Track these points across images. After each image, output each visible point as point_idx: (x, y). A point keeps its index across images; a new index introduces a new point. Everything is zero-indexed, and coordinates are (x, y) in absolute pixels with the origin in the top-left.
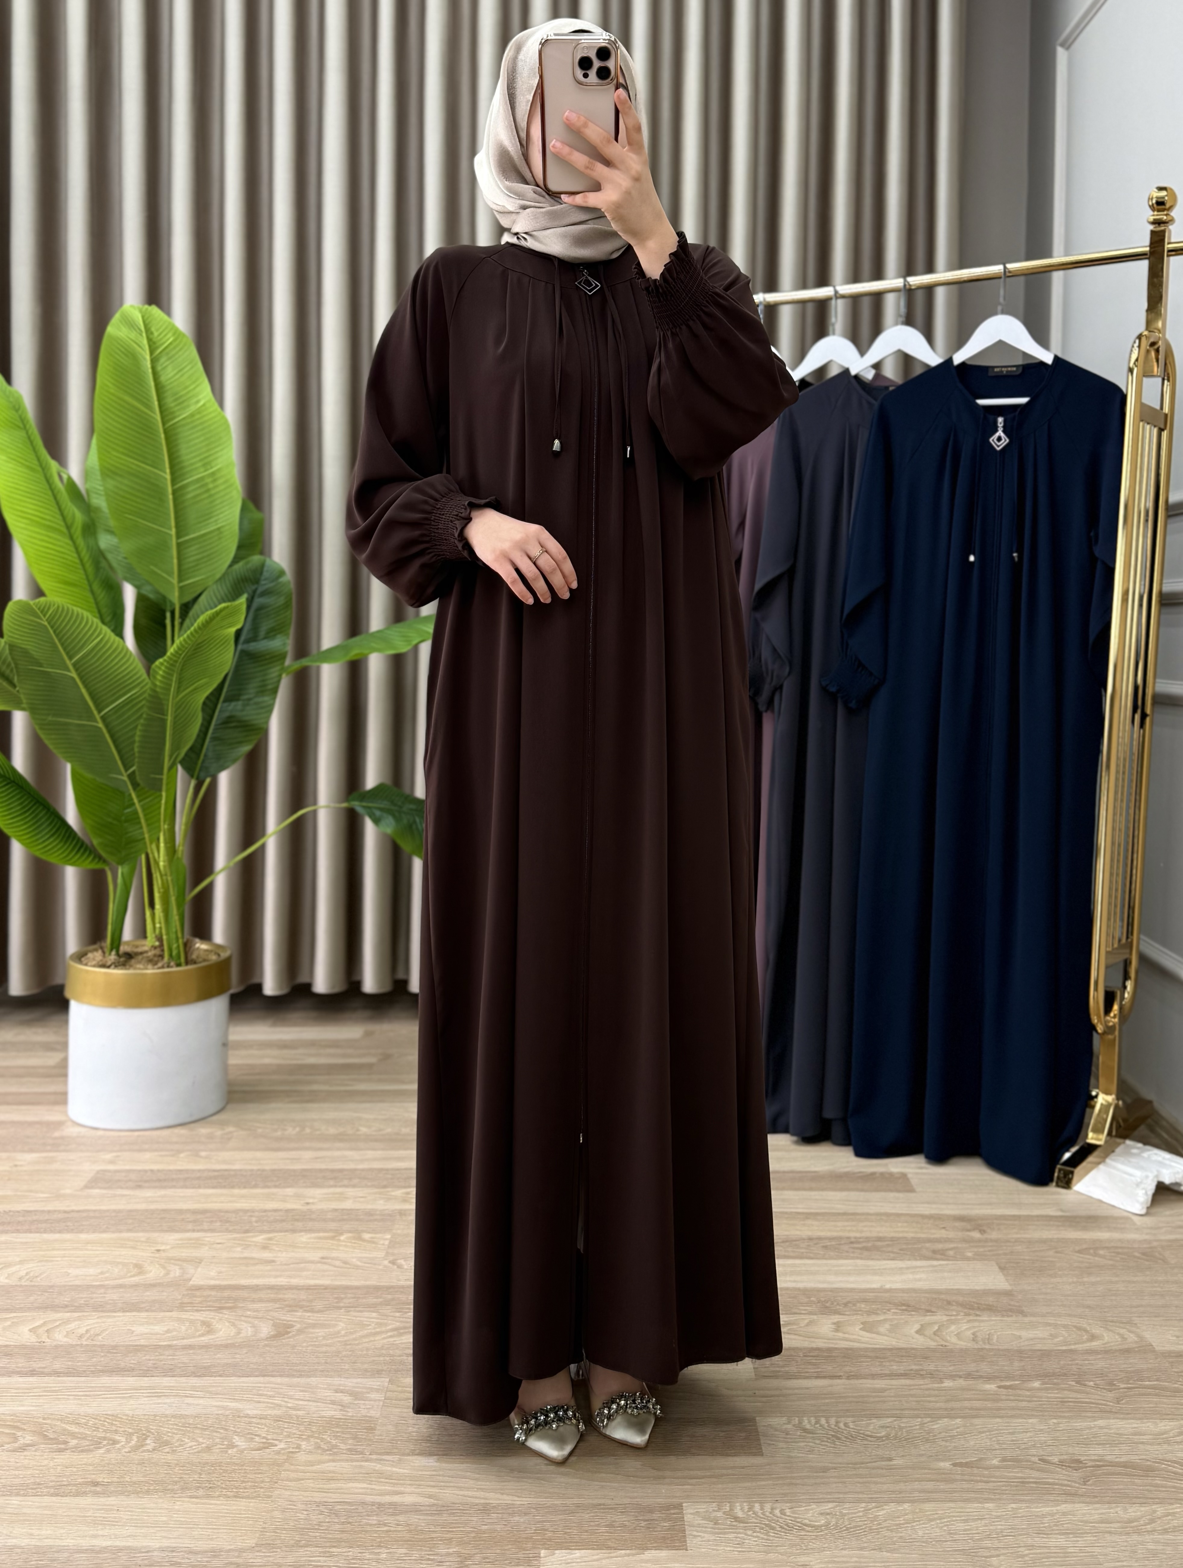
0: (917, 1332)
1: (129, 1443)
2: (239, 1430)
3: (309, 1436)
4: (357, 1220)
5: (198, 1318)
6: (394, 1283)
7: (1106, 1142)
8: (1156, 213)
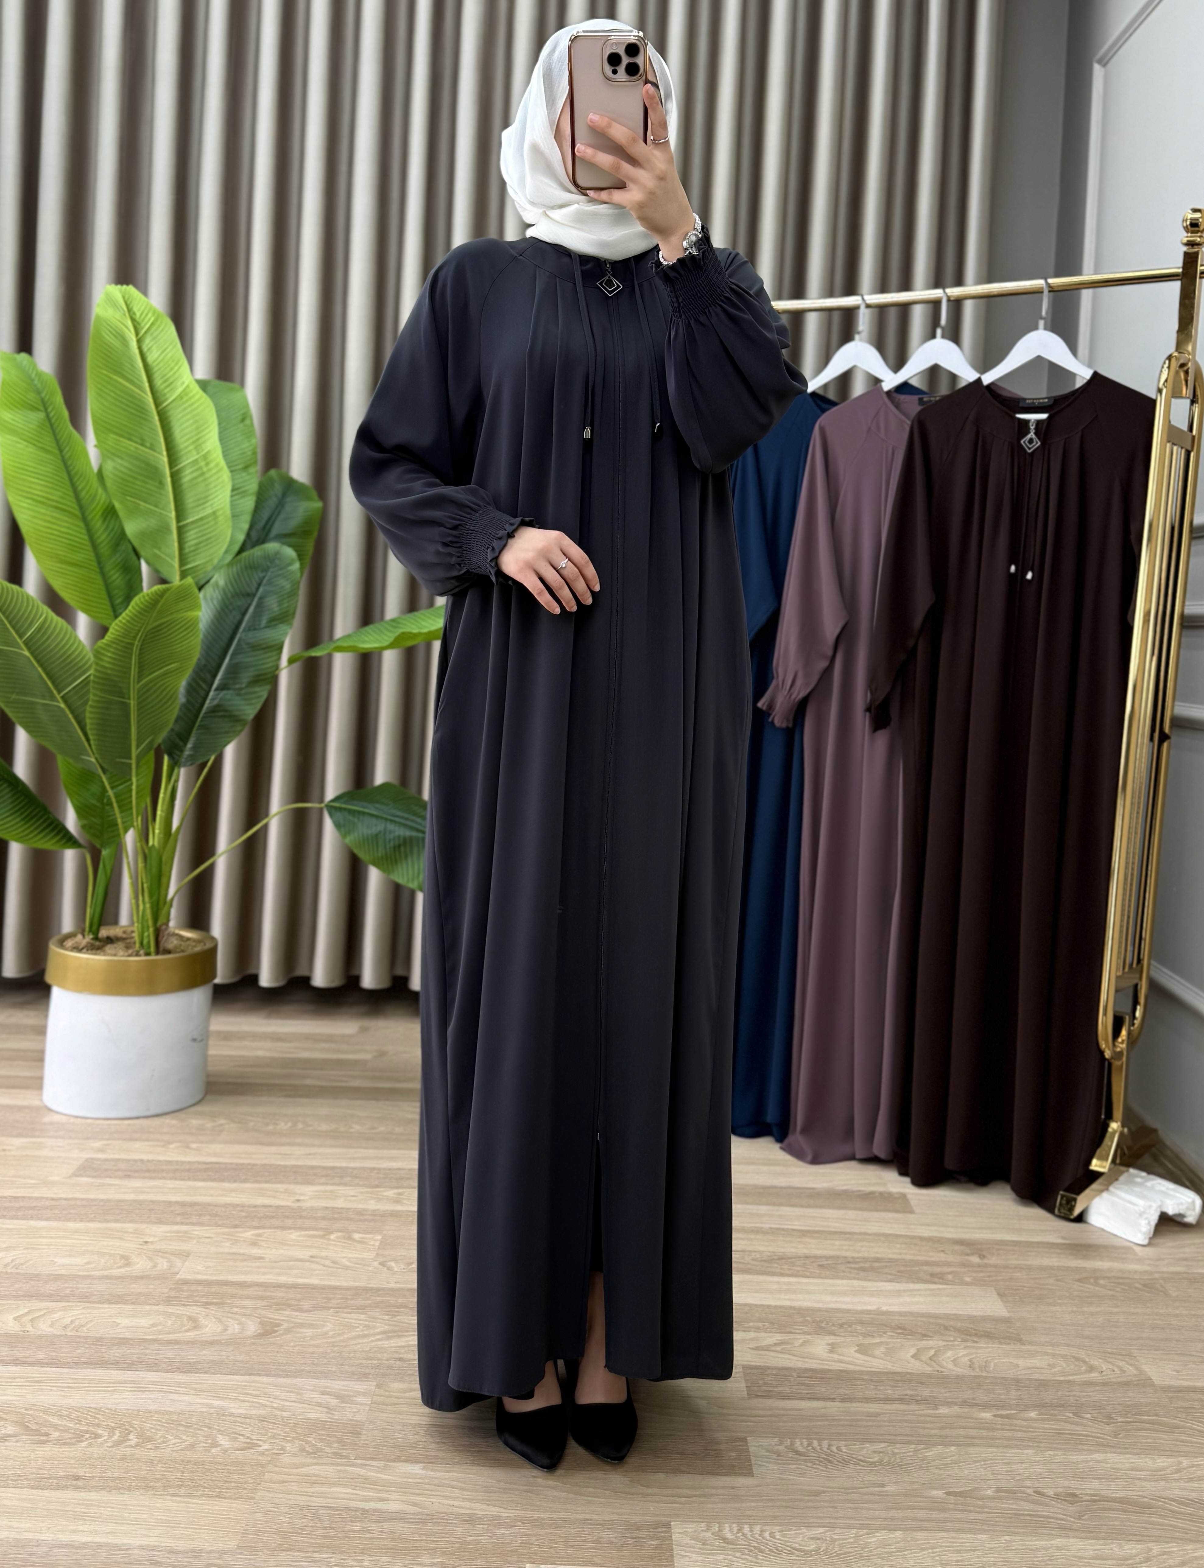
0: (913, 1356)
1: (112, 1437)
2: (222, 1429)
3: (293, 1438)
4: (348, 1219)
5: (184, 1313)
6: (385, 1285)
7: (1110, 1169)
8: (1189, 235)
